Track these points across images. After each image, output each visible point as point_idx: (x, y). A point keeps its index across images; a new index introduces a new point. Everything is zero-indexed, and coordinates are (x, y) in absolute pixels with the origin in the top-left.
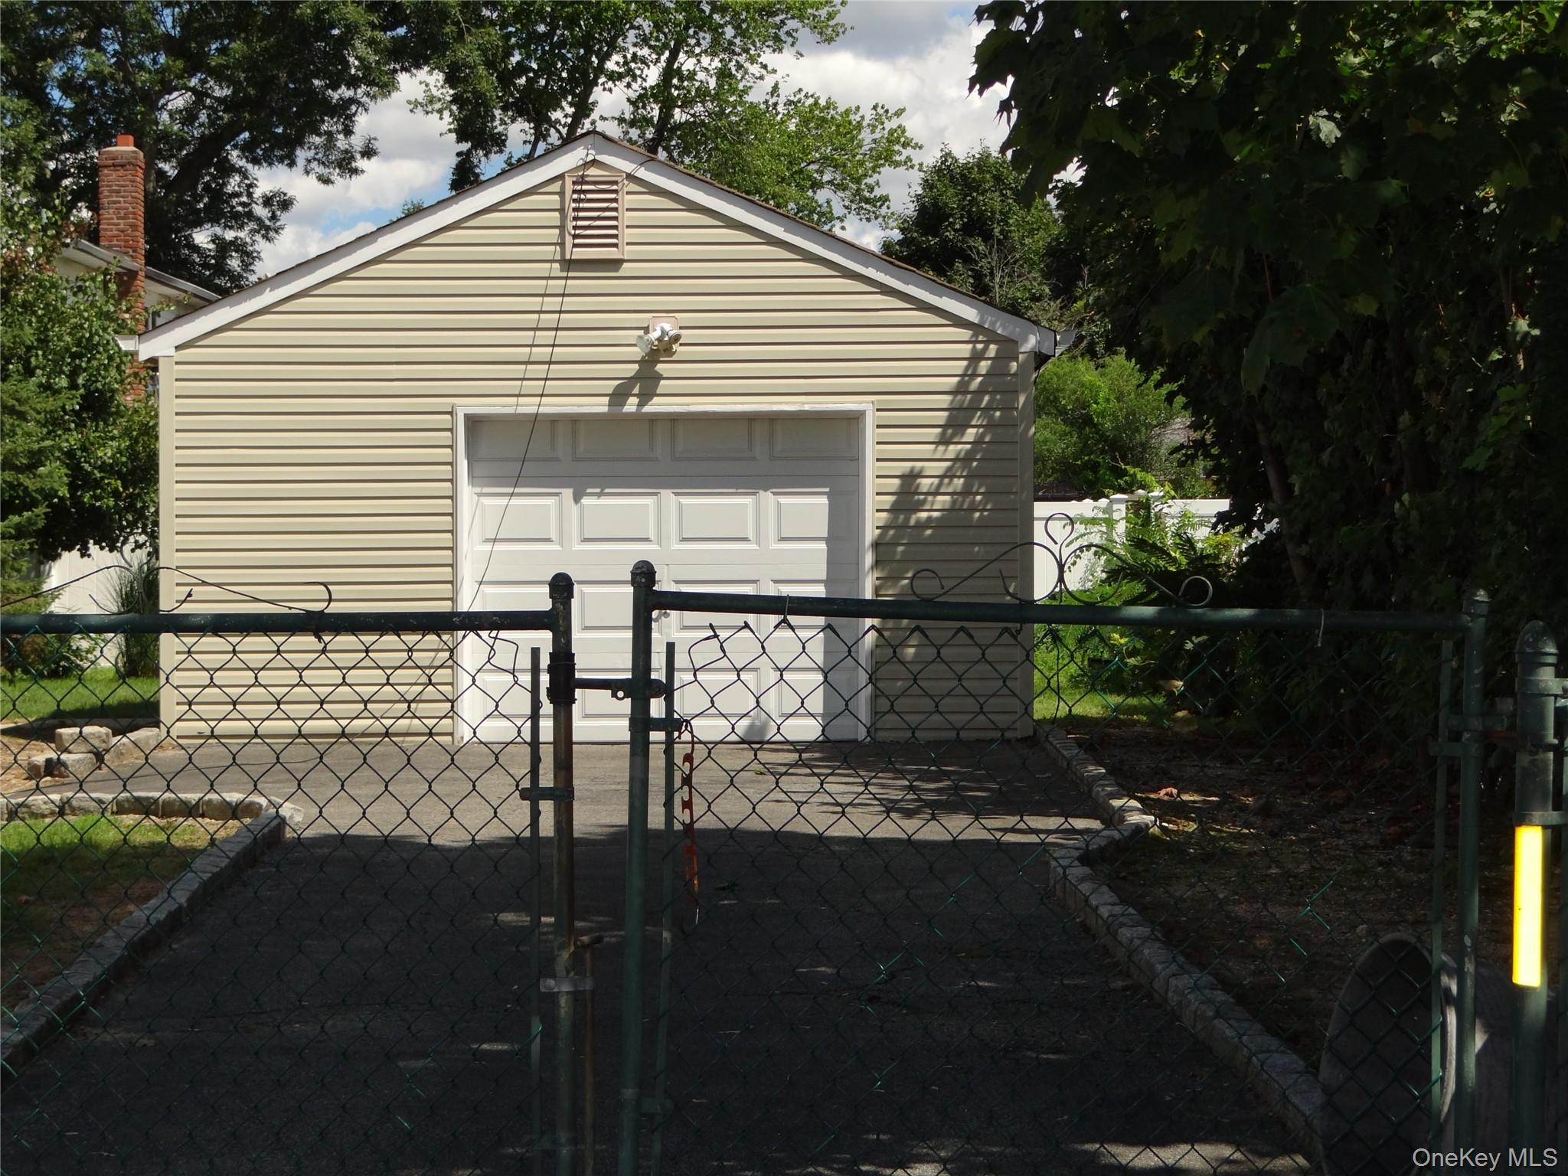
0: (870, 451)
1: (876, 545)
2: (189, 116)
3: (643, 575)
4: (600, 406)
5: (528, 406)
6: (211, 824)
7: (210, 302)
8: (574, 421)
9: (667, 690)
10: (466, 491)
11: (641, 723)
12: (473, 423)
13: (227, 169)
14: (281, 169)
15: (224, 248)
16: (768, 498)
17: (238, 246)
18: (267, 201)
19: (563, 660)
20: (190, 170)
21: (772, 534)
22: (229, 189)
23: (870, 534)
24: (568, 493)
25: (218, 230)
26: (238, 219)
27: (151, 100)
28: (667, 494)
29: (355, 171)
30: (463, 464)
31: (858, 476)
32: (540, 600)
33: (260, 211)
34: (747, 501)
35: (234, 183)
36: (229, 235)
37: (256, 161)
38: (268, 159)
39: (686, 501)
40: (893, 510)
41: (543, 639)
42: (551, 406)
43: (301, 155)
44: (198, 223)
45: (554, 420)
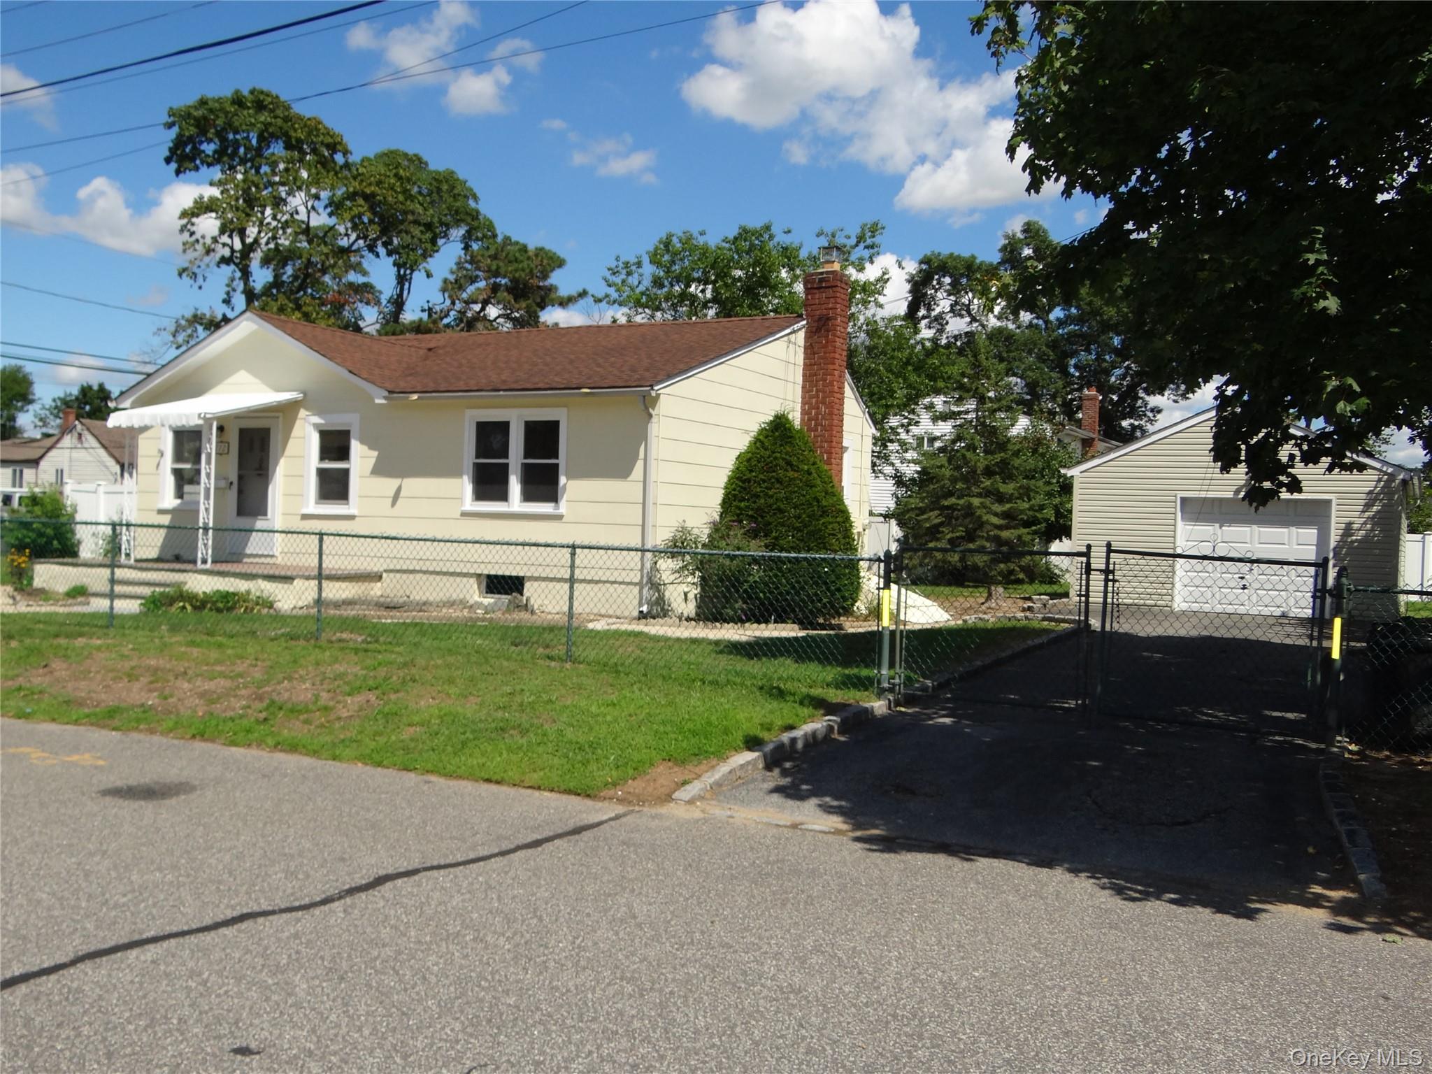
0: (1334, 513)
1: (1335, 548)
2: (1124, 377)
3: (1109, 545)
4: (1230, 495)
5: (1203, 495)
6: (1067, 625)
7: (1118, 447)
8: (1221, 500)
9: (1113, 572)
10: (1180, 523)
11: (1107, 580)
12: (1183, 500)
13: (1137, 398)
14: (1158, 397)
15: (1134, 428)
16: (1293, 529)
17: (1140, 427)
18: (1152, 410)
19: (1088, 564)
20: (1122, 398)
21: (1295, 541)
22: (1137, 405)
23: (1333, 544)
24: (1217, 525)
25: (1132, 421)
26: (1140, 417)
27: (1108, 373)
28: (1255, 527)
29: (1188, 398)
30: (1179, 514)
31: (1329, 522)
32: (1084, 549)
33: (1150, 414)
34: (1285, 530)
35: (1139, 403)
36: (1136, 423)
37: (1148, 395)
38: (1153, 393)
39: (1261, 529)
40: (1342, 536)
41: (1084, 559)
42: (1211, 495)
43: (1166, 393)
44: (1125, 418)
45: (1214, 500)
